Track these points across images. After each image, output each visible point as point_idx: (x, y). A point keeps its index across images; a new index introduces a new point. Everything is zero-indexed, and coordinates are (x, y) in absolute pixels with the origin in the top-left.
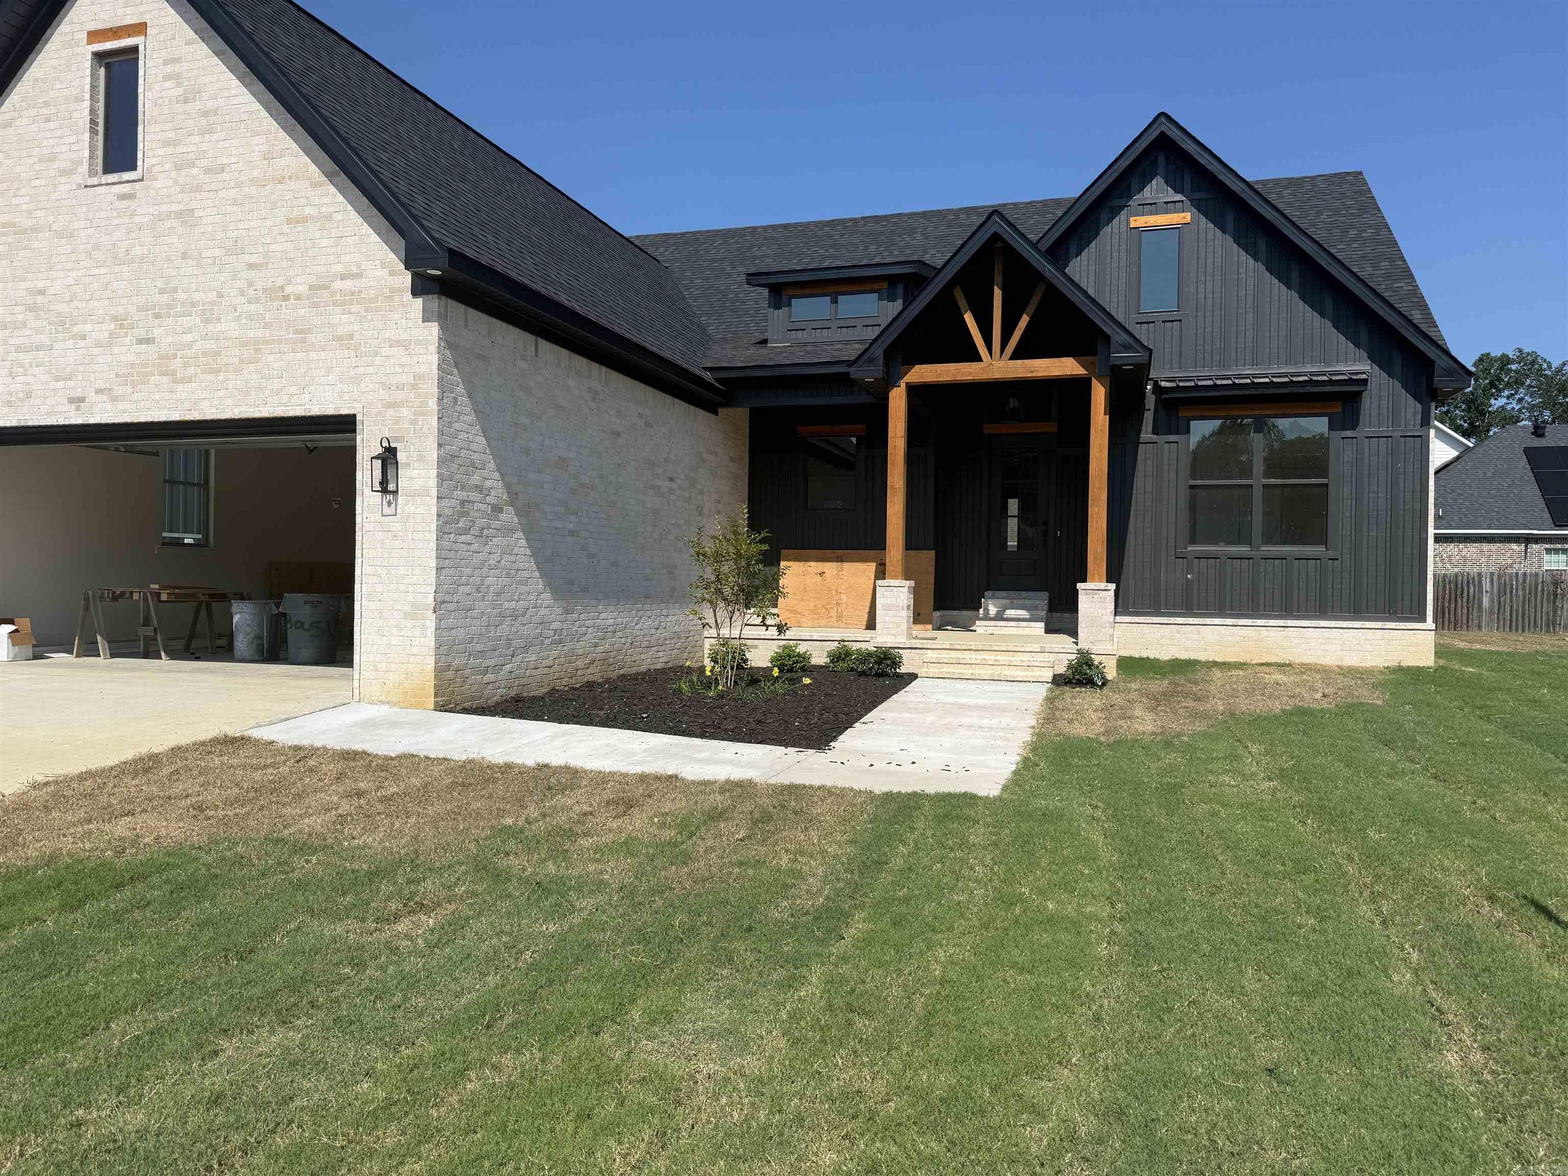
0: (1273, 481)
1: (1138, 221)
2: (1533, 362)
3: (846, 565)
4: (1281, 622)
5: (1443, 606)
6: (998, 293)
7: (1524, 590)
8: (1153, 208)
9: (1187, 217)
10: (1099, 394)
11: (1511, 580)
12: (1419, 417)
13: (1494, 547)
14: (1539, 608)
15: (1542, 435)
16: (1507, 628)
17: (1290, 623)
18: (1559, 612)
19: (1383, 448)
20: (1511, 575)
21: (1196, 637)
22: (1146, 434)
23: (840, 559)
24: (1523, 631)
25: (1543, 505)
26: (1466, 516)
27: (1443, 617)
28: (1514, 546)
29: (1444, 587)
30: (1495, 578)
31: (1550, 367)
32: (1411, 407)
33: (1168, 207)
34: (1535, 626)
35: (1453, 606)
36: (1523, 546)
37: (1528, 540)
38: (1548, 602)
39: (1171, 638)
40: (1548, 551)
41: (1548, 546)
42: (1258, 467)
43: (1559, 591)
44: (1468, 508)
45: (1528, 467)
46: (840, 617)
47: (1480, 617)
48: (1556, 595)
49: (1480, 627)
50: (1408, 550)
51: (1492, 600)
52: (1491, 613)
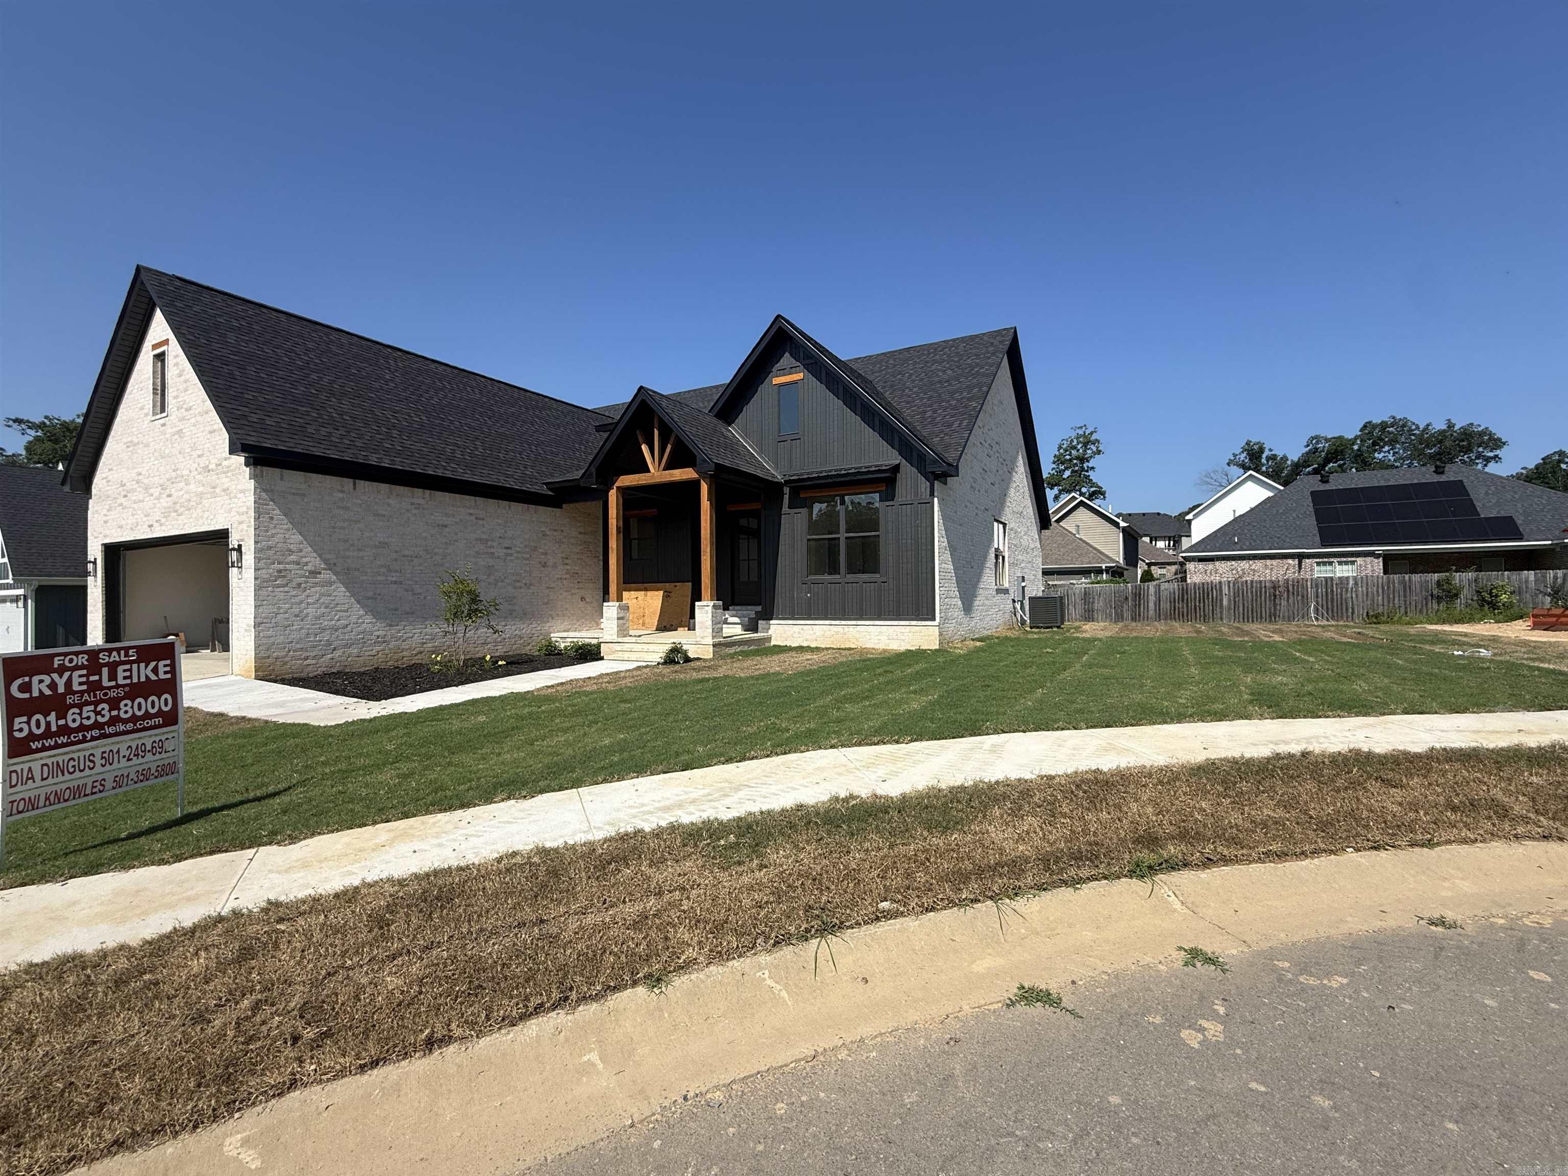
0: (851, 535)
1: (776, 381)
2: (1404, 426)
3: (649, 593)
4: (854, 622)
5: (1195, 606)
6: (656, 432)
7: (1252, 592)
8: (783, 372)
9: (800, 376)
10: (704, 488)
11: (1242, 586)
12: (928, 489)
13: (1275, 562)
14: (1263, 605)
15: (1327, 482)
16: (1241, 620)
17: (859, 622)
18: (1278, 607)
19: (909, 510)
20: (1242, 582)
21: (811, 632)
22: (785, 508)
23: (646, 590)
24: (1253, 621)
25: (1316, 532)
26: (1255, 541)
27: (1196, 613)
28: (1290, 561)
29: (1195, 593)
30: (1231, 585)
31: (1418, 428)
32: (924, 484)
33: (792, 370)
34: (1261, 618)
35: (1202, 605)
36: (1296, 561)
37: (1301, 557)
38: (1270, 600)
39: (799, 633)
40: (1318, 564)
41: (1318, 560)
42: (843, 526)
43: (1277, 593)
44: (1257, 536)
45: (1311, 505)
46: (644, 624)
47: (1221, 612)
48: (1275, 596)
49: (1222, 619)
50: (924, 575)
51: (1229, 600)
52: (1229, 608)
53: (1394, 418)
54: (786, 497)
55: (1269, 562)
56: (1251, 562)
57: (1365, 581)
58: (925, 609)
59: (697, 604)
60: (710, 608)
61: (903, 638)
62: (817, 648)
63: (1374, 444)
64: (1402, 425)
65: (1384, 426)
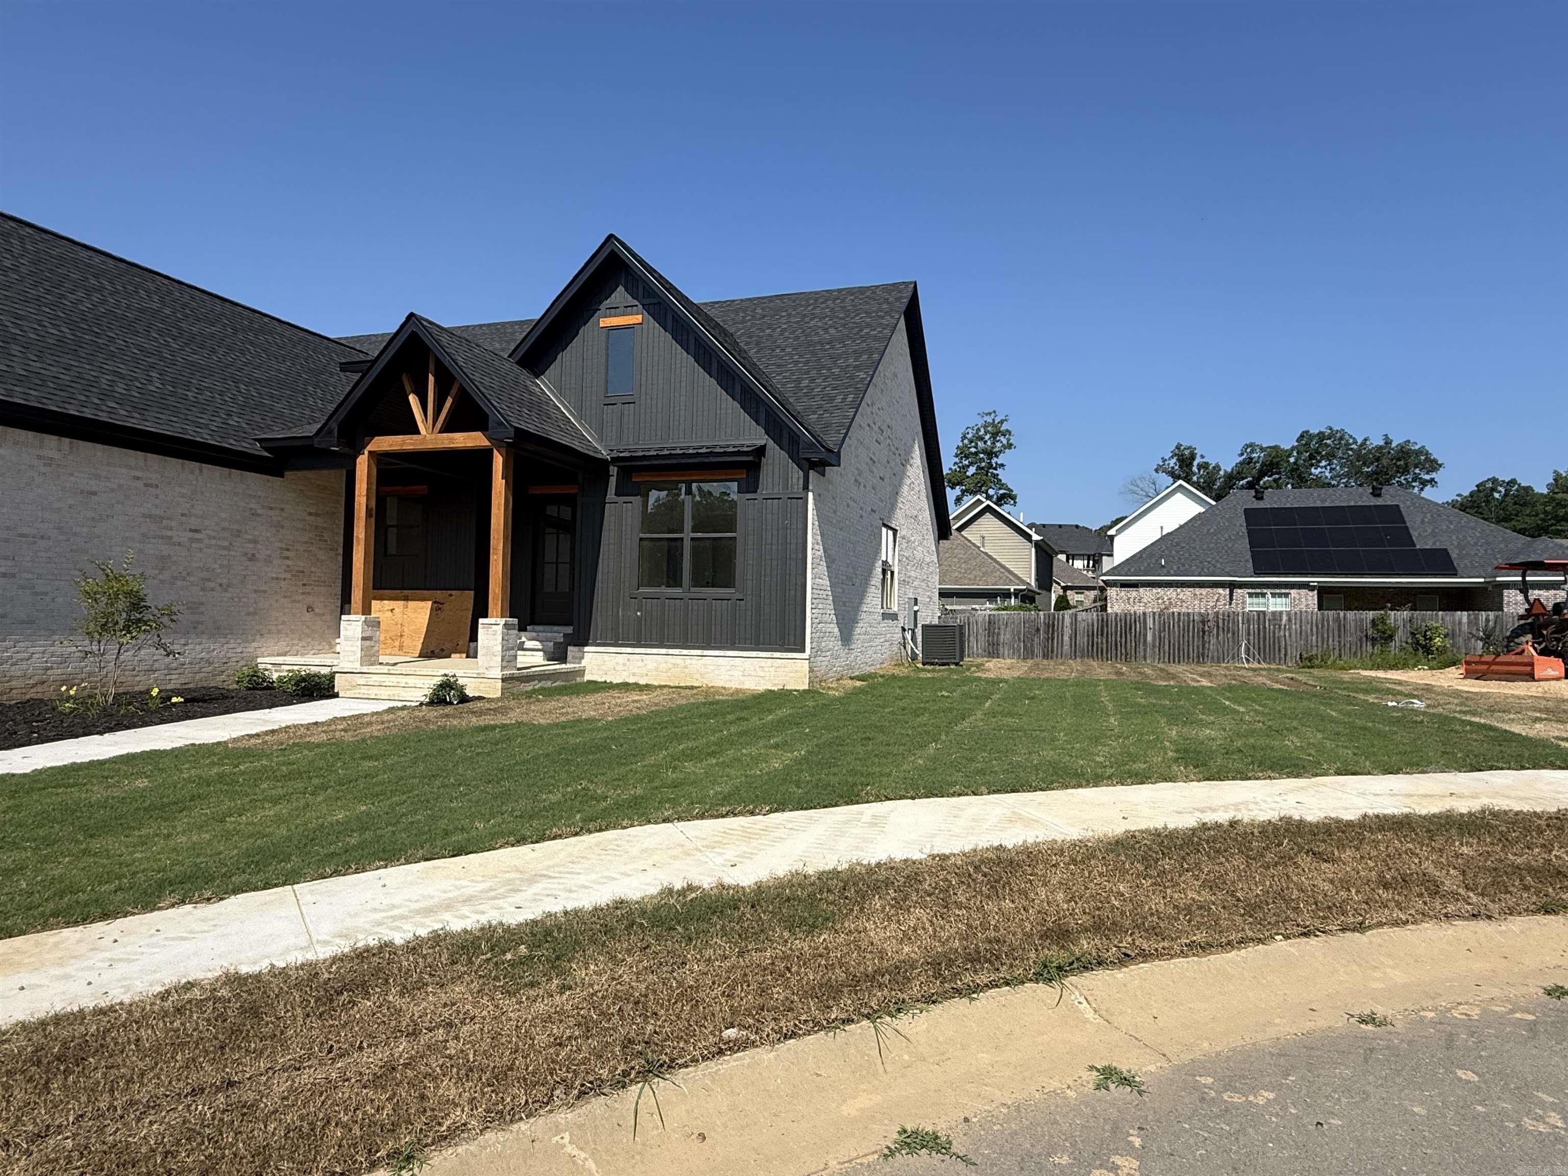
0: (699, 535)
1: (605, 322)
2: (1341, 438)
3: (411, 604)
4: (699, 652)
5: (1116, 641)
6: (431, 378)
7: (1179, 626)
8: (614, 310)
9: (638, 319)
10: (498, 461)
11: (1169, 618)
12: (801, 481)
13: (1204, 591)
14: (1191, 643)
15: (1262, 498)
16: (1166, 660)
17: (706, 652)
18: (1207, 645)
19: (776, 507)
20: (1169, 614)
21: (640, 664)
22: (611, 495)
23: (406, 599)
24: (1179, 662)
25: (1248, 556)
26: (1183, 565)
27: (1116, 650)
28: (1221, 591)
29: (1116, 625)
30: (1157, 617)
31: (1355, 442)
32: (796, 474)
33: (627, 310)
34: (1189, 658)
35: (1123, 640)
36: (1228, 591)
37: (1232, 586)
38: (1198, 637)
39: (624, 665)
40: (1251, 595)
41: (1250, 591)
42: (688, 524)
43: (1206, 628)
44: (1186, 559)
45: (1245, 524)
46: (401, 647)
47: (1145, 650)
48: (1204, 632)
49: (1145, 659)
50: (792, 592)
51: (1154, 635)
52: (1154, 646)
53: (1331, 429)
54: (613, 481)
55: (1198, 591)
56: (1179, 590)
57: (1298, 617)
58: (792, 638)
59: (481, 621)
60: (500, 627)
61: (762, 674)
62: (647, 686)
63: (1311, 457)
64: (1339, 438)
65: (1321, 436)
